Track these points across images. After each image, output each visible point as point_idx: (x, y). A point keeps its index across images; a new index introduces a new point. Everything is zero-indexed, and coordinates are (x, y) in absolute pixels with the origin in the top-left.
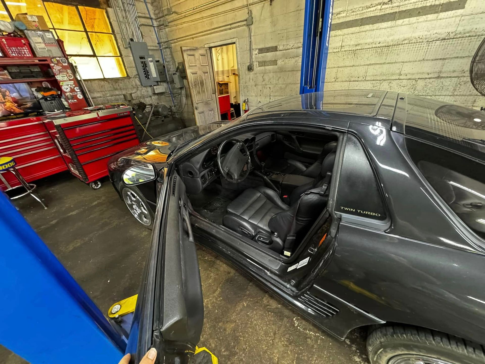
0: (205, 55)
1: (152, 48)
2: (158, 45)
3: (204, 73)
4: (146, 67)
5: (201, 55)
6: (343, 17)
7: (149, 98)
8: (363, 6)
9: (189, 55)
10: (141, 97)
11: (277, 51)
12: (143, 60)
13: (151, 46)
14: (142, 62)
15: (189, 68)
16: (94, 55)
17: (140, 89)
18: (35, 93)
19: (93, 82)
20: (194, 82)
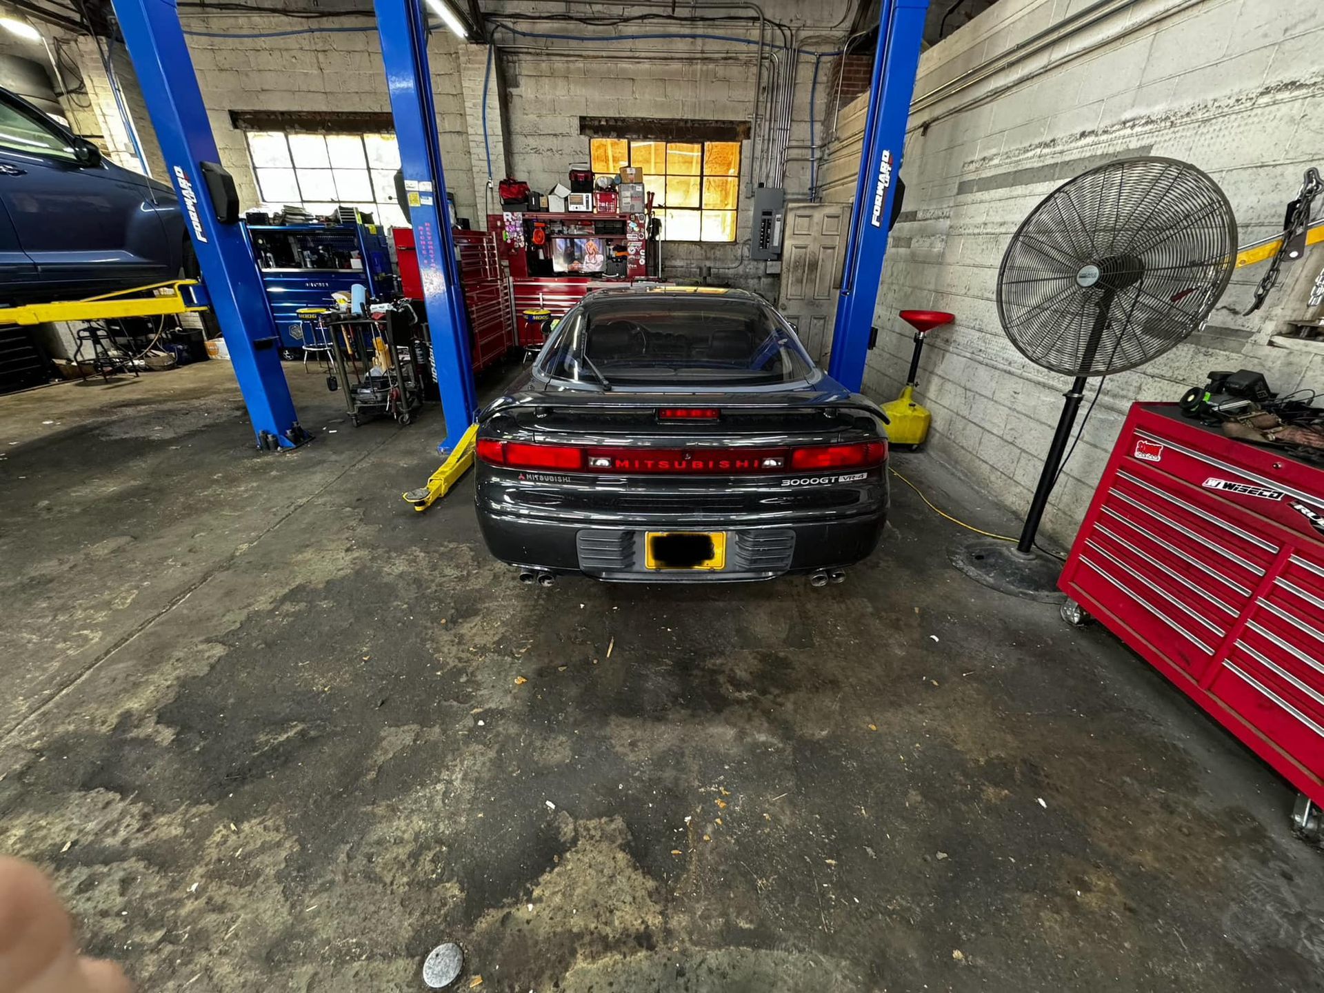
0: (838, 217)
1: (795, 197)
2: (809, 192)
3: (824, 248)
4: (769, 228)
5: (828, 217)
6: (996, 166)
7: (756, 281)
8: (1020, 147)
9: (799, 216)
10: (741, 277)
11: (915, 220)
12: (767, 217)
13: (793, 194)
14: (764, 221)
15: (790, 237)
16: (700, 208)
17: (746, 262)
18: (612, 252)
19: (681, 245)
20: (795, 262)
